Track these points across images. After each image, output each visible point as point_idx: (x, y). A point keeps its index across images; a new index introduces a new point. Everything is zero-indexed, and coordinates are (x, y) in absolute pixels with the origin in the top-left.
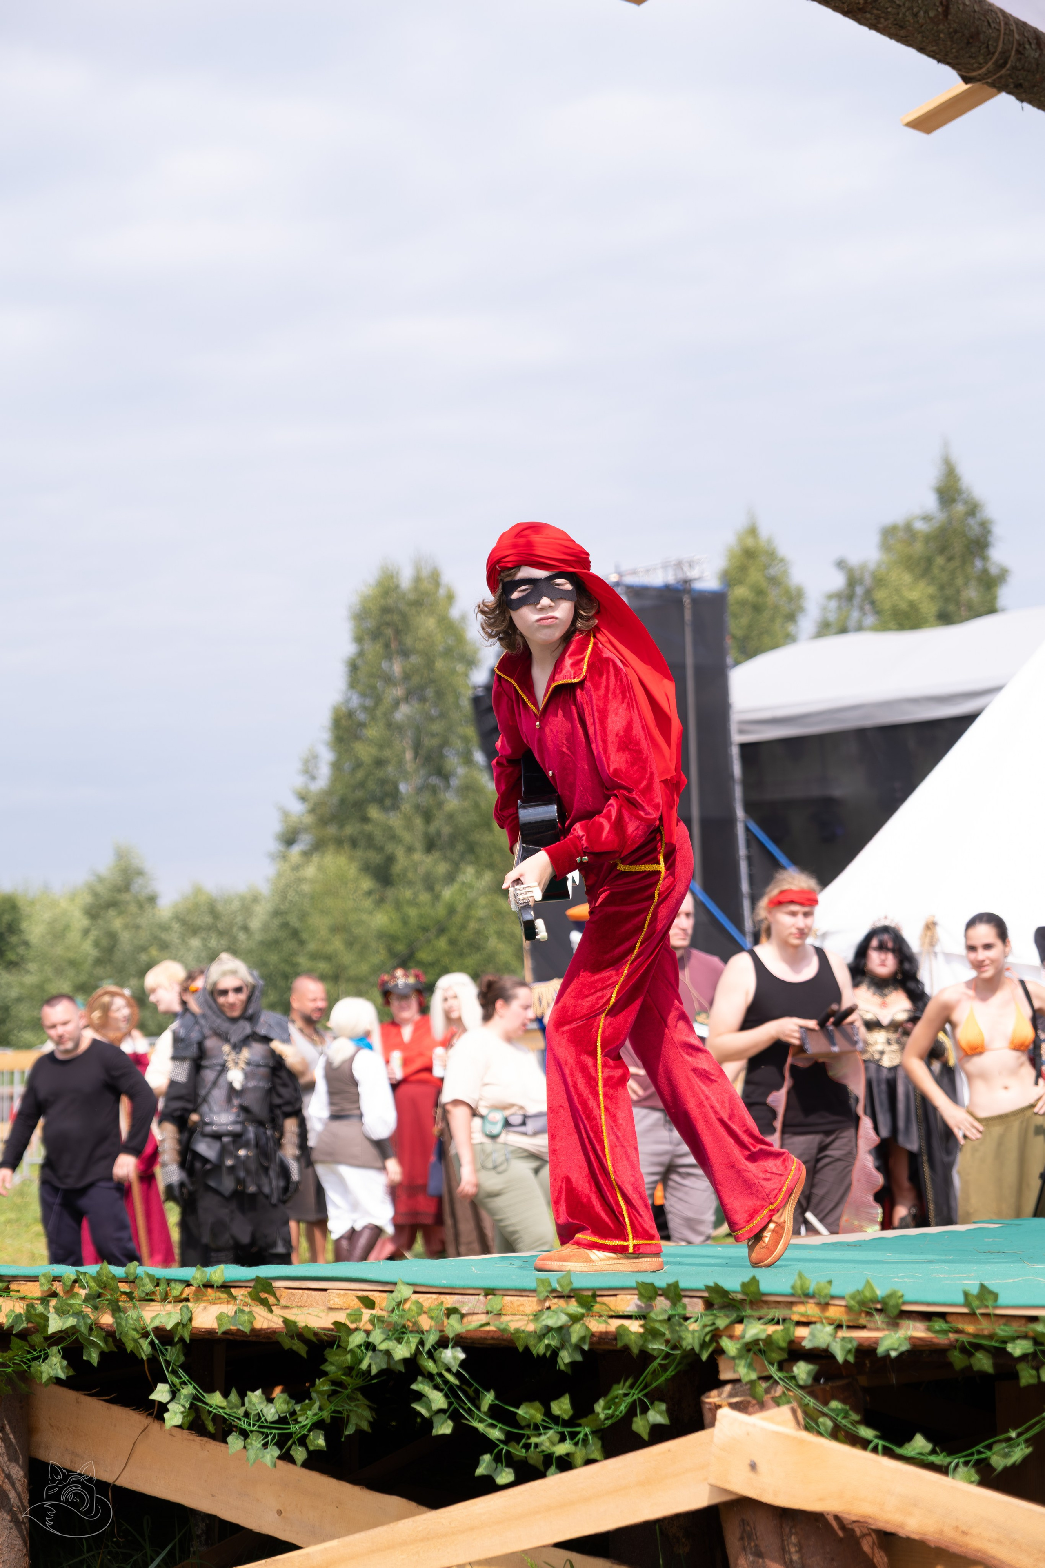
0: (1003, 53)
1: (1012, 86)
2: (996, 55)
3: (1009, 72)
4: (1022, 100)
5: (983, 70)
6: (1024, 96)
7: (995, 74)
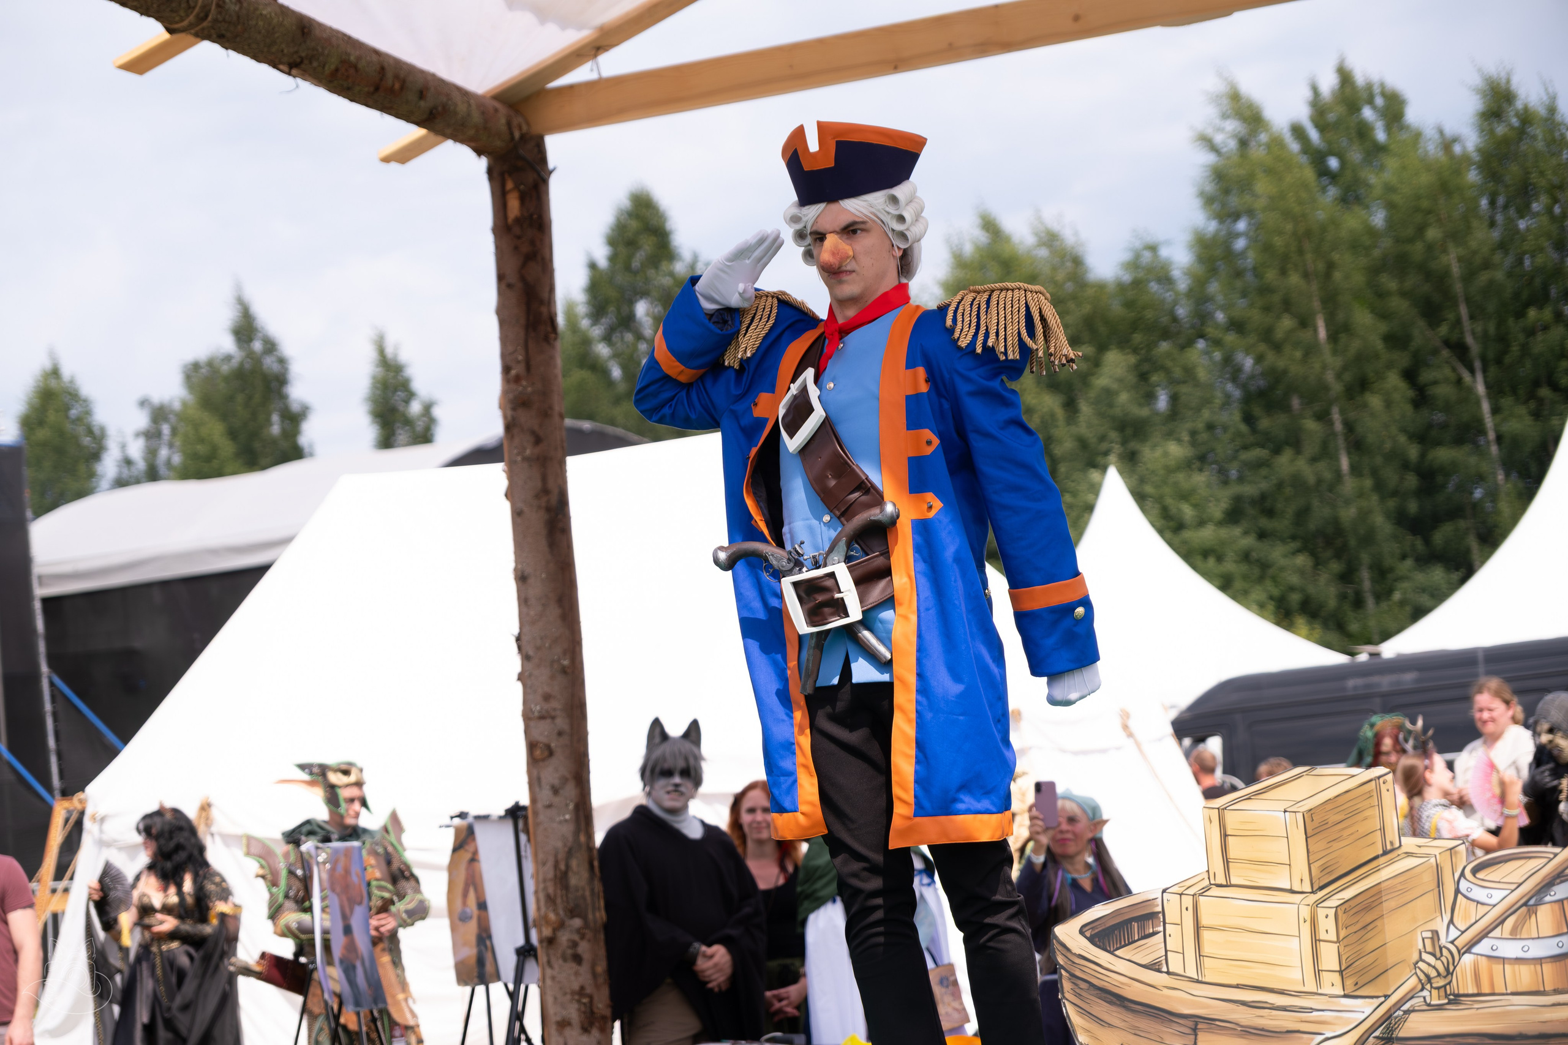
0: (204, 7)
1: (215, 36)
2: (197, 10)
3: (210, 24)
4: (227, 49)
5: (185, 23)
6: (227, 45)
7: (197, 26)
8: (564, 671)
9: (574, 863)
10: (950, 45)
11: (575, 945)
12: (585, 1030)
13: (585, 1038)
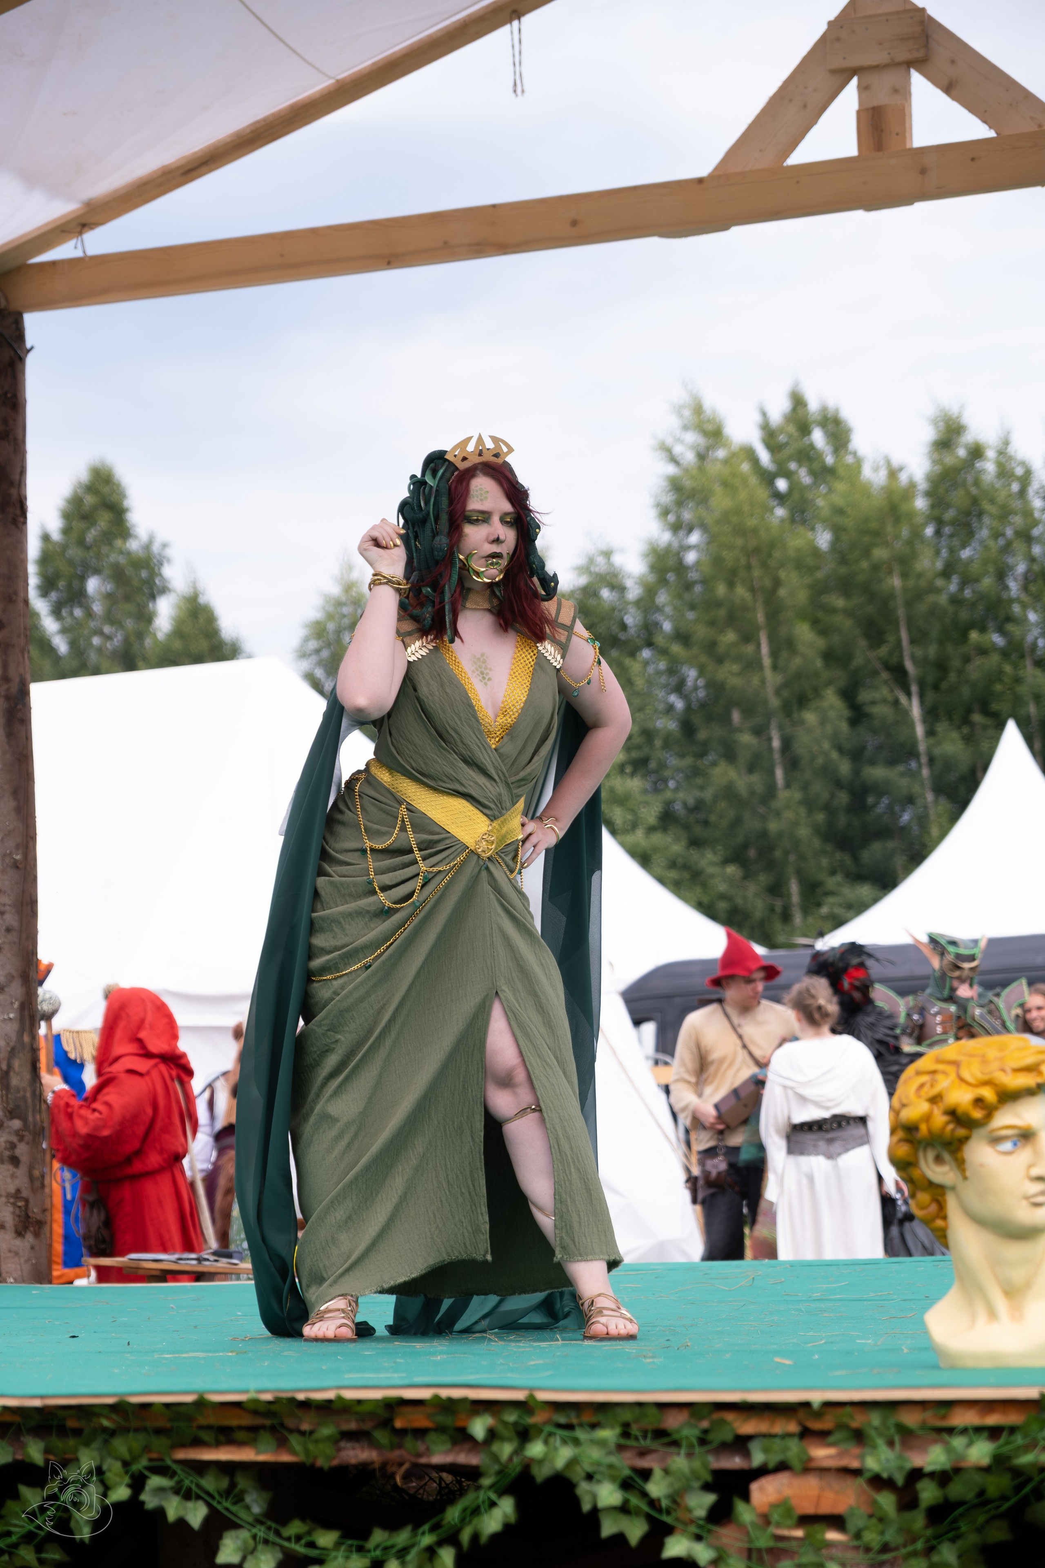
8: (16, 865)
9: (16, 1063)
10: (445, 243)
11: (13, 1146)
12: (19, 1233)
13: (18, 1242)
